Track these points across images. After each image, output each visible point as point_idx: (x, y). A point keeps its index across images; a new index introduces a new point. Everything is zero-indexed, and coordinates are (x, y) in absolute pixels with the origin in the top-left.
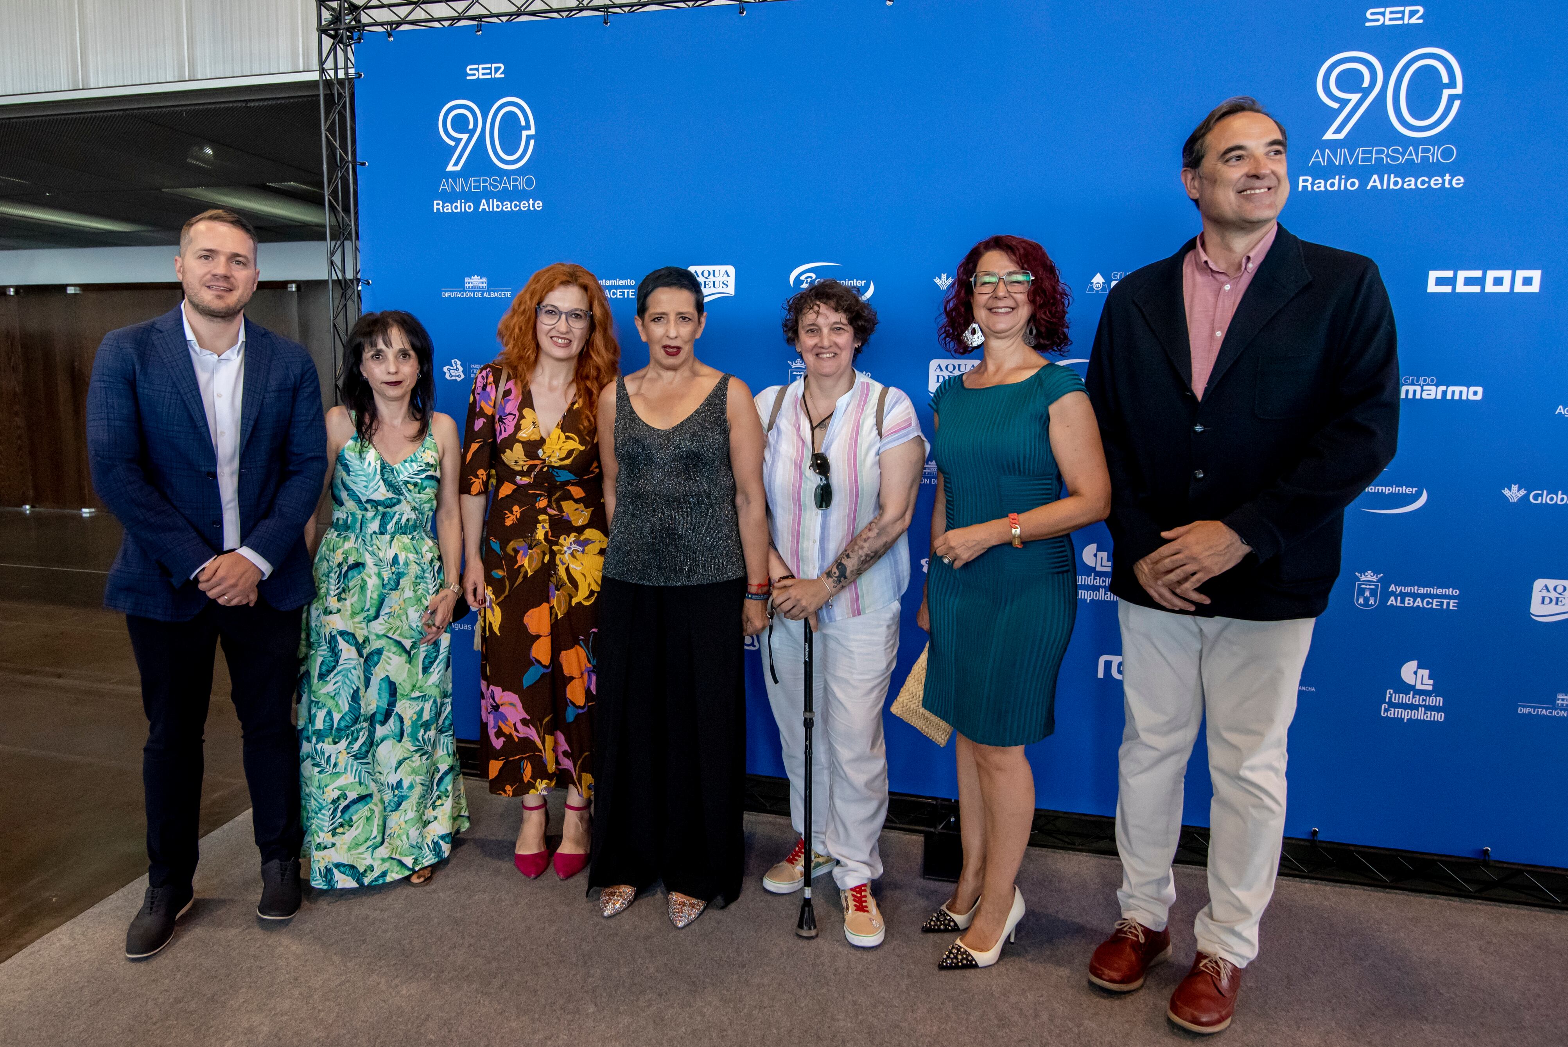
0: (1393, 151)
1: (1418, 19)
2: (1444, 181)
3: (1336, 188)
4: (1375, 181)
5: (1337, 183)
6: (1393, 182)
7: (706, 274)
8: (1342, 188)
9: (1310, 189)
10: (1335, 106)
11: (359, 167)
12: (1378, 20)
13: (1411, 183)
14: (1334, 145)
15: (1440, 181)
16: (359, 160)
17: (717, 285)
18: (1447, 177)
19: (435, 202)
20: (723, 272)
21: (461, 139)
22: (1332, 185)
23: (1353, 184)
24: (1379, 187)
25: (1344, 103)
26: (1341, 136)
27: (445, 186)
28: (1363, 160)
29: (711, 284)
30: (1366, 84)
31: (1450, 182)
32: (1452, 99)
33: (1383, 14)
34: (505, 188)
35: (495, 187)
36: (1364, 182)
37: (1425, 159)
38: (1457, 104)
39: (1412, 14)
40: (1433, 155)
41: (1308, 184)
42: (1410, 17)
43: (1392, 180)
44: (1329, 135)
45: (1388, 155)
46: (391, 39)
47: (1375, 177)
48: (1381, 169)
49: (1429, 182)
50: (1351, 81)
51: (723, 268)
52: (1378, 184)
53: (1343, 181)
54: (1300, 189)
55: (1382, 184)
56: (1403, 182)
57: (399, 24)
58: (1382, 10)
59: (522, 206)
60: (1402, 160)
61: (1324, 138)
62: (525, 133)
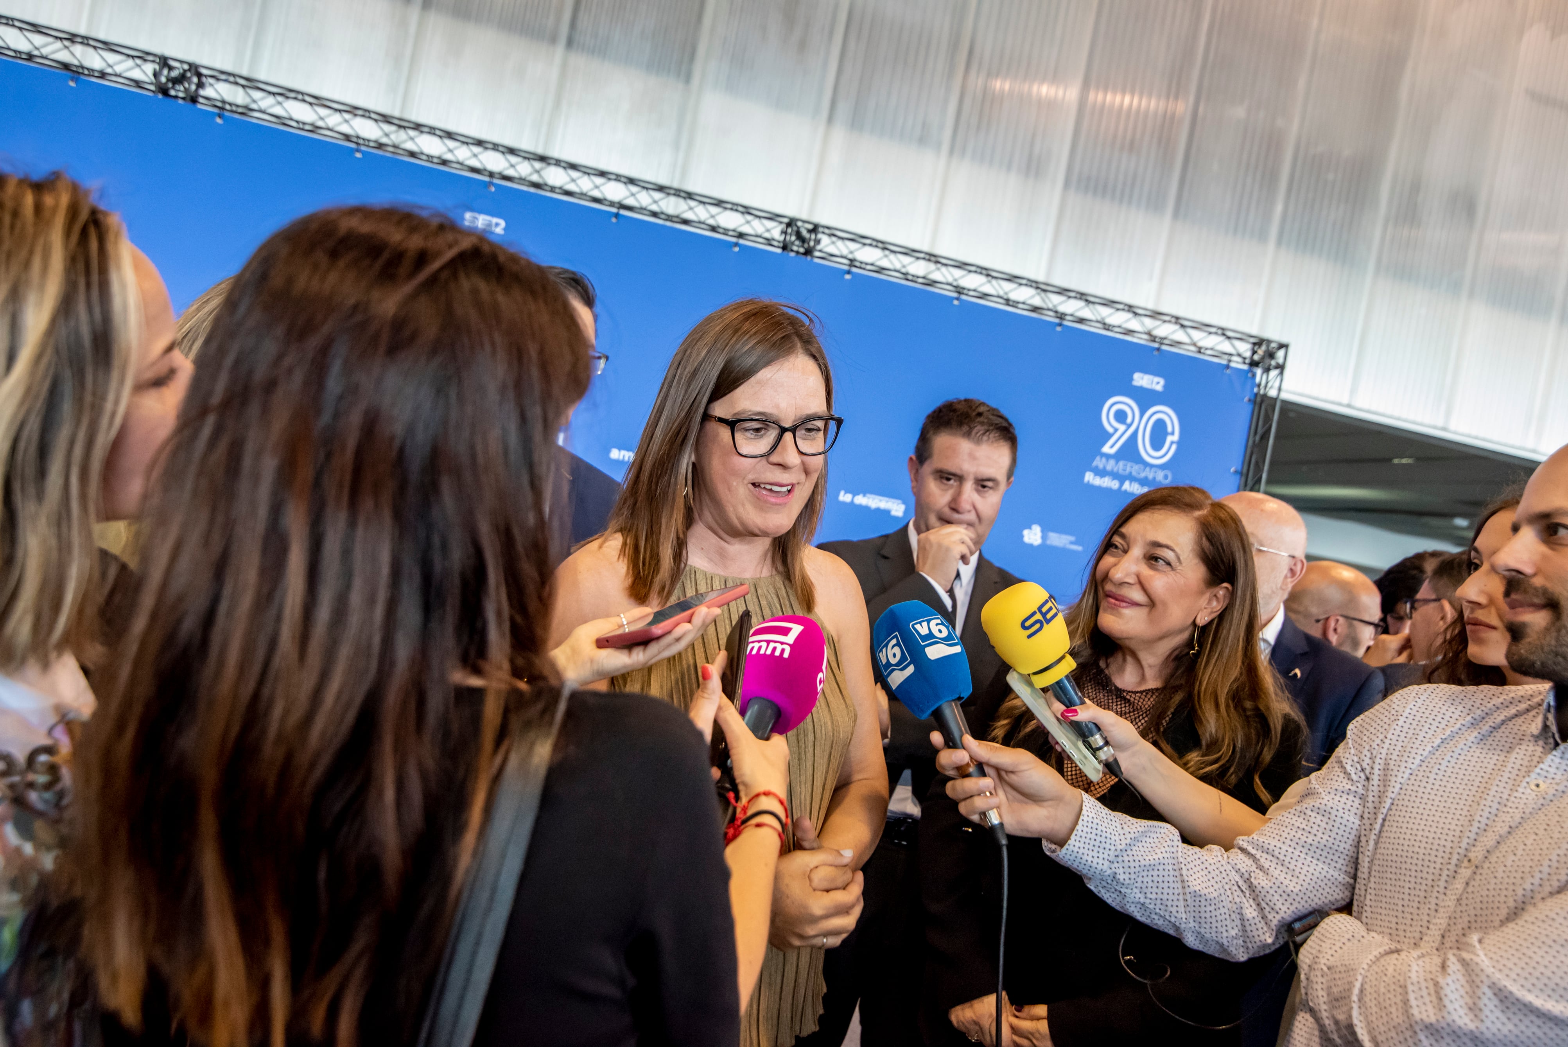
1: (501, 229)
12: (473, 222)
33: (477, 219)
39: (497, 224)
42: (496, 227)
58: (477, 215)
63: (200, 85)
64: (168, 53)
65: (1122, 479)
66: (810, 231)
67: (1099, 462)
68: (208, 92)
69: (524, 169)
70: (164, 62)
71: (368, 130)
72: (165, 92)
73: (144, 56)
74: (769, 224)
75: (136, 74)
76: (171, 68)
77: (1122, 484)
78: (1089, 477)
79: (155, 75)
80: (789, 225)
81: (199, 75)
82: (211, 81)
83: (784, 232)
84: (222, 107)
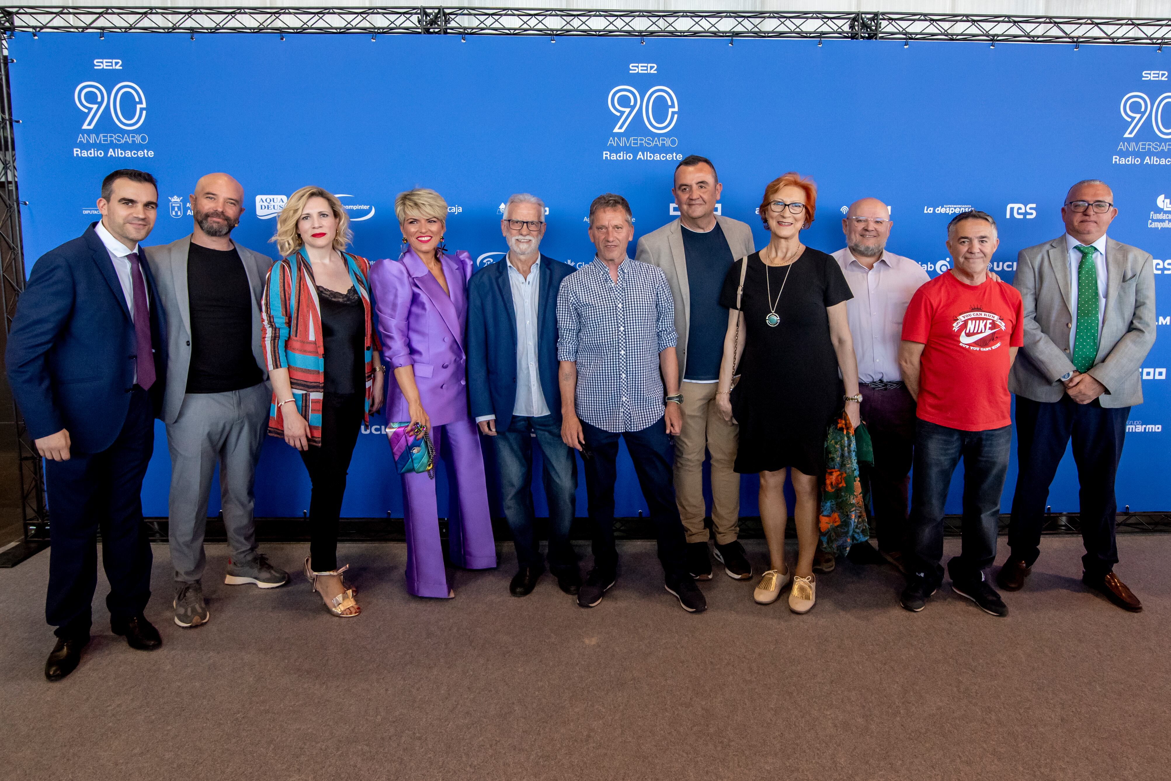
0: (648, 140)
1: (655, 70)
2: (673, 156)
3: (622, 158)
4: (640, 156)
5: (622, 156)
6: (649, 156)
7: (268, 201)
8: (625, 159)
9: (609, 158)
10: (618, 114)
11: (14, 124)
12: (635, 70)
13: (657, 157)
14: (619, 135)
15: (671, 156)
16: (14, 118)
17: (276, 207)
18: (674, 154)
19: (75, 149)
20: (279, 199)
21: (92, 108)
22: (620, 157)
23: (630, 157)
24: (643, 159)
25: (623, 112)
26: (622, 131)
27: (82, 138)
28: (634, 144)
29: (272, 207)
30: (632, 103)
31: (676, 157)
32: (673, 113)
33: (638, 67)
34: (126, 142)
35: (119, 141)
36: (635, 156)
37: (663, 144)
38: (676, 116)
39: (652, 68)
40: (667, 142)
41: (608, 156)
42: (650, 70)
43: (649, 155)
44: (616, 130)
45: (645, 142)
46: (36, 38)
47: (640, 153)
48: (643, 149)
49: (666, 157)
50: (624, 101)
51: (279, 197)
52: (642, 157)
53: (625, 155)
54: (604, 158)
55: (644, 158)
56: (654, 157)
57: (42, 28)
58: (637, 65)
59: (139, 154)
60: (652, 145)
61: (614, 131)
62: (139, 107)
63: (447, 21)
64: (424, 5)
65: (1142, 155)
66: (872, 19)
67: (1122, 147)
68: (453, 24)
69: (662, 24)
70: (423, 11)
71: (554, 23)
72: (427, 31)
73: (409, 11)
74: (840, 22)
75: (408, 24)
76: (427, 15)
77: (1143, 160)
78: (1115, 159)
79: (419, 21)
80: (854, 20)
81: (445, 14)
82: (453, 17)
83: (852, 27)
84: (465, 33)
